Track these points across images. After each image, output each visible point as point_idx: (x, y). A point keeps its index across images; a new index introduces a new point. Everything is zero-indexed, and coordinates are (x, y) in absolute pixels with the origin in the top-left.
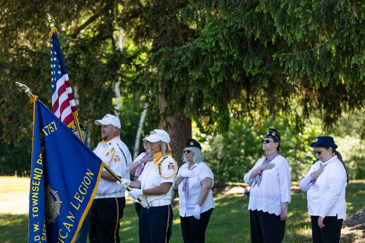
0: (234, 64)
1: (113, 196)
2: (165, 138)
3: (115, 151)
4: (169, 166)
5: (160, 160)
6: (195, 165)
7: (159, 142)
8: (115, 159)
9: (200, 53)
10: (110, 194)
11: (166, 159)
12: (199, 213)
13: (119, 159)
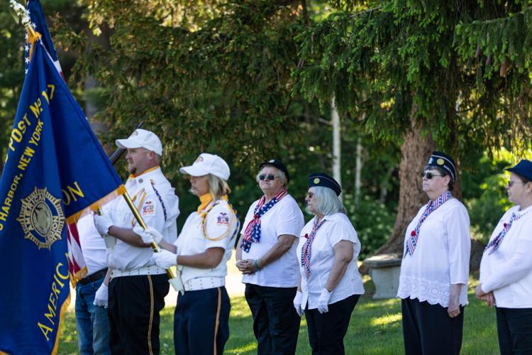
0: (440, 39)
1: (143, 272)
2: (219, 169)
3: (145, 194)
4: (219, 219)
5: (207, 209)
6: (325, 218)
7: (206, 175)
8: (145, 208)
9: (393, 22)
10: (139, 269)
11: (216, 206)
12: (326, 304)
13: (152, 208)
